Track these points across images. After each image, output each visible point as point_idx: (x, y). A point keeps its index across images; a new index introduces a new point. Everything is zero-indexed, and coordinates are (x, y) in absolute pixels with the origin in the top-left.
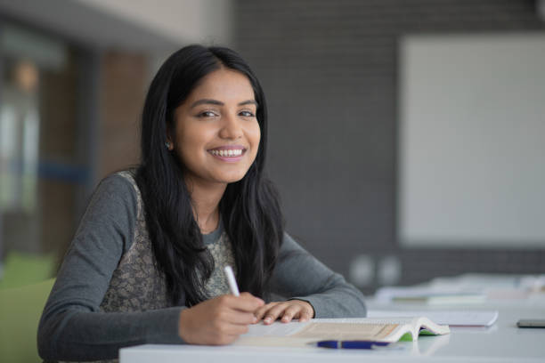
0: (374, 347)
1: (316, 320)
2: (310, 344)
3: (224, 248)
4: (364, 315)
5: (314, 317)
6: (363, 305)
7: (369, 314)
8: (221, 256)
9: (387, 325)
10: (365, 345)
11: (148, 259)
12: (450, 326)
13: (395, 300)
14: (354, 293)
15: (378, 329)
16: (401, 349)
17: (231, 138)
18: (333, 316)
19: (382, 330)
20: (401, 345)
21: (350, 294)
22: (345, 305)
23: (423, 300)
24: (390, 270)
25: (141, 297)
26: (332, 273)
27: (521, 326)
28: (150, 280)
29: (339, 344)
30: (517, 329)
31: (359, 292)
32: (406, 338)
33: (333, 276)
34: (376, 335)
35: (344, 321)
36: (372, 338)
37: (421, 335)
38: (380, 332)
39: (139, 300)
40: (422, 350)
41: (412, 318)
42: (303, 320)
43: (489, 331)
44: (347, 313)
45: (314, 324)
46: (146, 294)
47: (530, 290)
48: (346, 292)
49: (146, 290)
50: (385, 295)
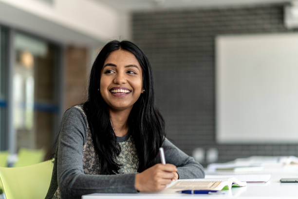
0: (210, 193)
1: (180, 180)
2: (178, 192)
3: (131, 144)
4: (203, 177)
5: (179, 179)
6: (203, 172)
7: (206, 177)
8: (129, 148)
9: (216, 182)
10: (205, 192)
11: (93, 149)
12: (247, 182)
13: (218, 170)
14: (199, 166)
15: (212, 184)
16: (224, 194)
17: (117, 83)
18: (188, 178)
19: (213, 185)
20: (224, 192)
21: (197, 167)
22: (193, 172)
23: (232, 169)
24: (213, 155)
25: (89, 168)
26: (187, 156)
27: (282, 182)
28: (93, 160)
29: (192, 192)
30: (280, 183)
31: (201, 166)
32: (226, 188)
33: (188, 158)
34: (210, 187)
35: (194, 180)
36: (208, 189)
37: (233, 187)
38: (212, 186)
39: (88, 170)
40: (233, 195)
41: (228, 178)
42: (174, 180)
43: (266, 184)
44: (195, 177)
45: (179, 182)
46: (91, 166)
47: (284, 164)
48: (195, 166)
49: (92, 165)
50: (212, 168)
